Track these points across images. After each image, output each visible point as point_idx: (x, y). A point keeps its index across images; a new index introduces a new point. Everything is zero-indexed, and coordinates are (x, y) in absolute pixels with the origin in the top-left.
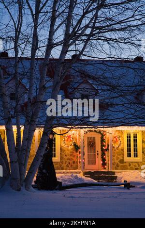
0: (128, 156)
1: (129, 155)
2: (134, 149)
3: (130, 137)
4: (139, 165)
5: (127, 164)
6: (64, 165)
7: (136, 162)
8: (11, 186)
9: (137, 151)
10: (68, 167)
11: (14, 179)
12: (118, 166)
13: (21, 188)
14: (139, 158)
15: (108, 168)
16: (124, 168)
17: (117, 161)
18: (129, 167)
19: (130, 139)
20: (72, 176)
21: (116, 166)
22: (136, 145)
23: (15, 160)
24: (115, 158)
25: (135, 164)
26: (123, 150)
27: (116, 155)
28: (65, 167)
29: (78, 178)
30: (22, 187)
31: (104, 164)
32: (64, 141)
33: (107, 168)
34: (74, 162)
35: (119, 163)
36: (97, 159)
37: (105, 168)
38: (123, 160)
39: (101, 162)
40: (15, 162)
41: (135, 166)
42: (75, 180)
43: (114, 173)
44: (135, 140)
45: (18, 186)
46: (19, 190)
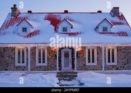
0: (88, 62)
3: (90, 51)
4: (95, 67)
5: (88, 67)
6: (49, 68)
10: (52, 69)
12: (82, 68)
14: (95, 63)
16: (86, 69)
17: (81, 65)
18: (89, 69)
19: (90, 52)
21: (81, 68)
22: (93, 56)
26: (85, 58)
27: (81, 62)
28: (50, 69)
32: (49, 54)
35: (83, 66)
38: (85, 64)
39: (72, 66)
41: (92, 68)
44: (93, 53)
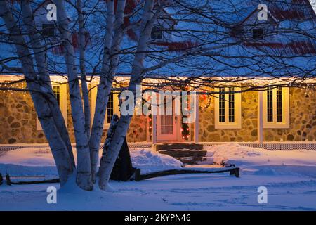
0: (220, 121)
1: (222, 120)
2: (230, 110)
4: (236, 133)
5: (219, 133)
6: (127, 134)
7: (232, 129)
8: (78, 184)
9: (233, 113)
10: (133, 137)
11: (82, 172)
12: (205, 134)
13: (92, 186)
14: (237, 124)
15: (192, 139)
16: (215, 139)
17: (204, 129)
18: (221, 137)
19: (224, 96)
20: (142, 152)
21: (202, 135)
22: (232, 105)
23: (85, 145)
24: (202, 123)
25: (231, 132)
26: (213, 112)
27: (203, 120)
29: (151, 155)
30: (94, 185)
31: (185, 133)
33: (189, 139)
34: (141, 130)
35: (207, 131)
36: (174, 125)
37: (187, 139)
38: (213, 126)
39: (182, 130)
40: (85, 147)
41: (231, 135)
42: (148, 159)
43: (201, 147)
44: (232, 97)
45: (89, 183)
46: (91, 189)
